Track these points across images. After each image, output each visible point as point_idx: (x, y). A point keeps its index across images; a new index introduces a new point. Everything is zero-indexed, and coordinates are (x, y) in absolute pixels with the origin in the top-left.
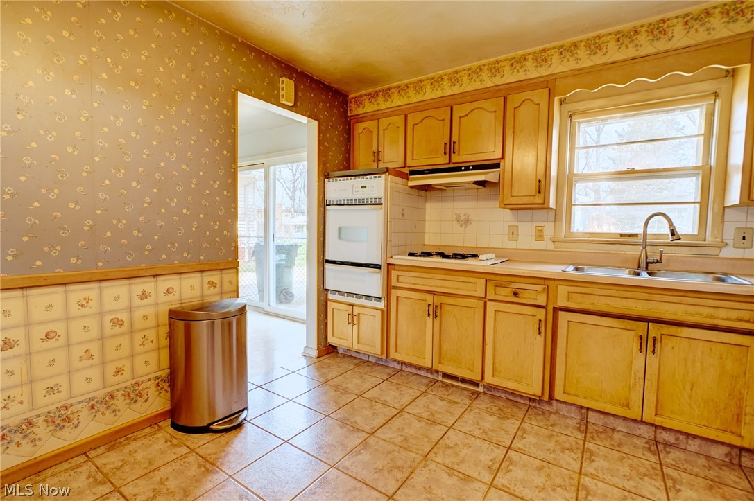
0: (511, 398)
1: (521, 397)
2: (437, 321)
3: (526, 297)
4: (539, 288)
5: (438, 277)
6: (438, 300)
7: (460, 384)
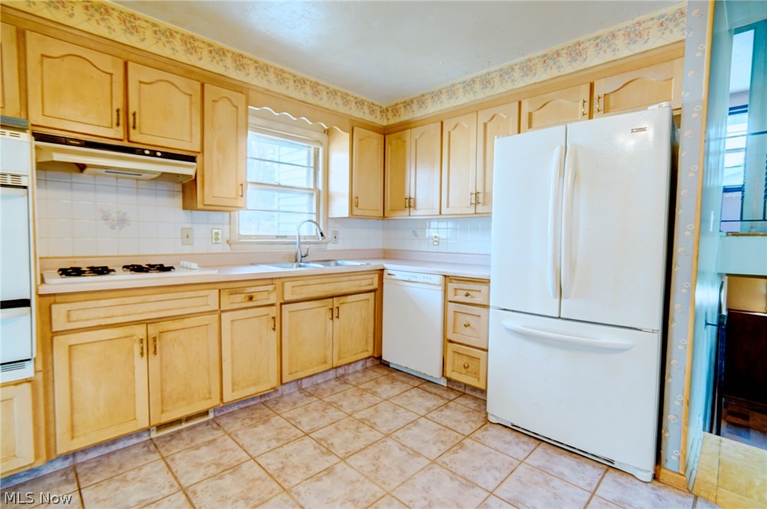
0: (244, 405)
1: (253, 399)
2: (155, 361)
3: (261, 299)
4: (270, 288)
5: (153, 298)
6: (153, 330)
7: (184, 425)
